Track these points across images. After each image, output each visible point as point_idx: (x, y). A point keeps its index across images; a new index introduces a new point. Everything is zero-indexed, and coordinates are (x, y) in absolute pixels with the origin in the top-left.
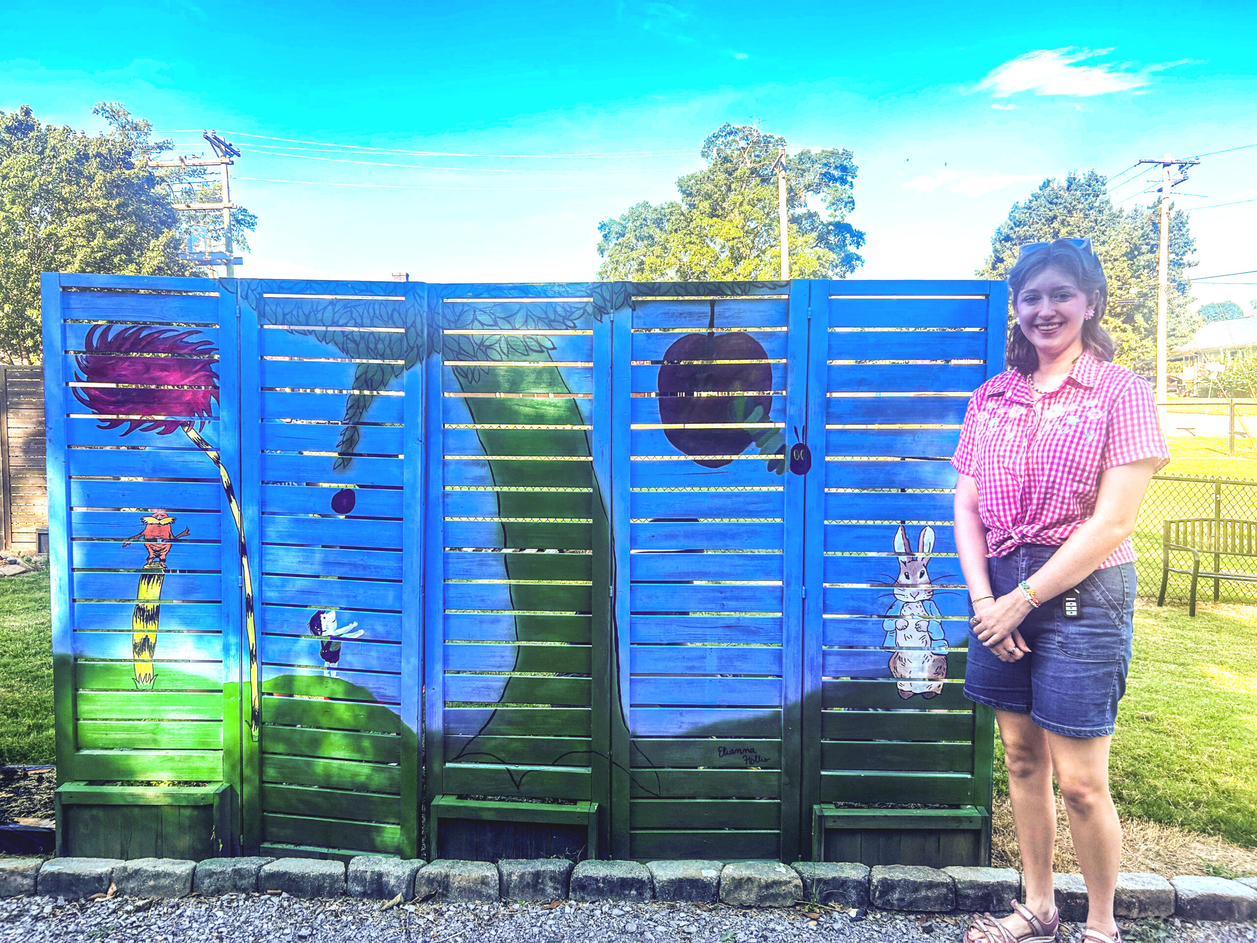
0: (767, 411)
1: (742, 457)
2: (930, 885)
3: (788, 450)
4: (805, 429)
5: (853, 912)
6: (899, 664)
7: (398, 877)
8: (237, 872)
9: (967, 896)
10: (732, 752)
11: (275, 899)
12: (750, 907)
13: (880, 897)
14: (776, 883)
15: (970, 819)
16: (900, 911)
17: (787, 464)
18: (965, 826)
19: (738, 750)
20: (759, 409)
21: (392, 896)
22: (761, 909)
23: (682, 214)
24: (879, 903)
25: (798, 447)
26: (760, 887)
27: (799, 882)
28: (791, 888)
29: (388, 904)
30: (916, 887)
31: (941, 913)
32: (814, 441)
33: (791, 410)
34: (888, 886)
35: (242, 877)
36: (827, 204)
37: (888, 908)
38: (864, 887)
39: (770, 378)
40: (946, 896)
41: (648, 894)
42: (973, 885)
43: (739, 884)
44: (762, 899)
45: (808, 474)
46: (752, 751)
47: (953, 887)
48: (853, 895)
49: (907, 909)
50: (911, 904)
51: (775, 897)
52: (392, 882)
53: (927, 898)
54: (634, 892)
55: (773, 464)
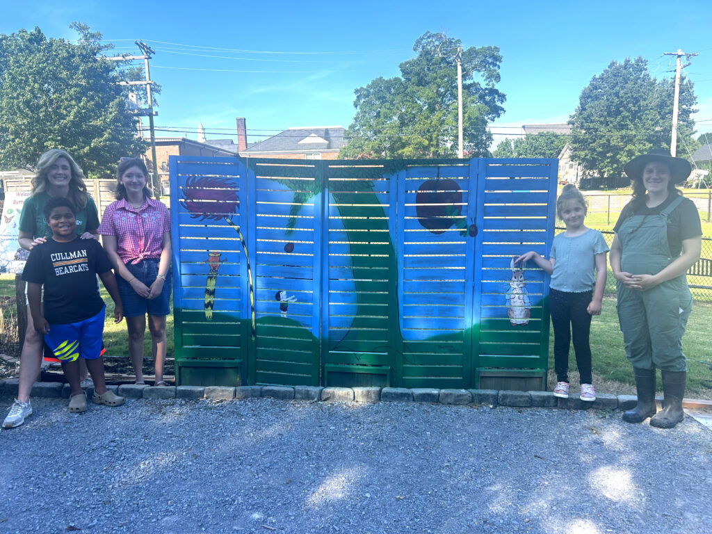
0: (460, 212)
1: (450, 230)
2: (522, 397)
3: (468, 227)
4: (475, 219)
5: (491, 406)
6: (511, 313)
7: (315, 392)
8: (253, 390)
9: (536, 401)
10: (444, 347)
11: (269, 399)
12: (450, 404)
13: (502, 400)
14: (461, 395)
15: (538, 373)
16: (509, 406)
17: (468, 232)
18: (536, 375)
19: (447, 347)
20: (457, 210)
21: (313, 399)
22: (455, 405)
23: (402, 84)
24: (501, 403)
25: (473, 226)
26: (455, 397)
27: (470, 395)
28: (467, 397)
29: (312, 401)
30: (516, 397)
31: (525, 407)
32: (479, 223)
33: (470, 211)
34: (505, 397)
35: (255, 392)
36: (484, 78)
37: (505, 405)
38: (496, 398)
39: (461, 198)
40: (527, 401)
41: (412, 399)
42: (538, 396)
43: (447, 395)
44: (456, 401)
45: (477, 237)
46: (452, 347)
47: (530, 398)
48: (491, 400)
49: (512, 405)
50: (513, 403)
51: (461, 400)
52: (313, 393)
53: (520, 401)
54: (406, 398)
55: (462, 233)
